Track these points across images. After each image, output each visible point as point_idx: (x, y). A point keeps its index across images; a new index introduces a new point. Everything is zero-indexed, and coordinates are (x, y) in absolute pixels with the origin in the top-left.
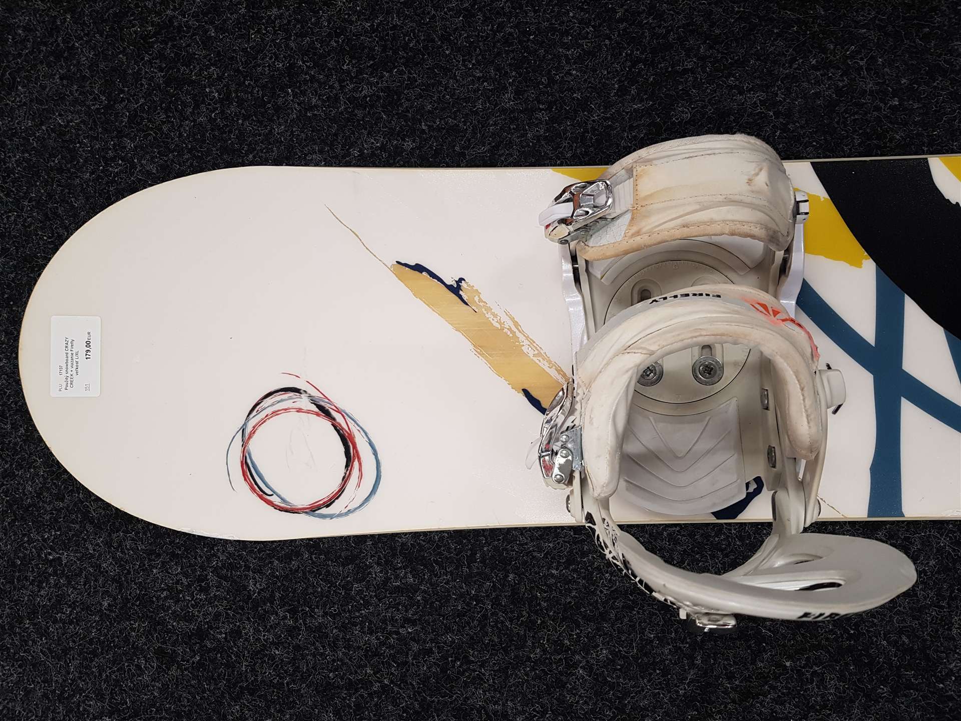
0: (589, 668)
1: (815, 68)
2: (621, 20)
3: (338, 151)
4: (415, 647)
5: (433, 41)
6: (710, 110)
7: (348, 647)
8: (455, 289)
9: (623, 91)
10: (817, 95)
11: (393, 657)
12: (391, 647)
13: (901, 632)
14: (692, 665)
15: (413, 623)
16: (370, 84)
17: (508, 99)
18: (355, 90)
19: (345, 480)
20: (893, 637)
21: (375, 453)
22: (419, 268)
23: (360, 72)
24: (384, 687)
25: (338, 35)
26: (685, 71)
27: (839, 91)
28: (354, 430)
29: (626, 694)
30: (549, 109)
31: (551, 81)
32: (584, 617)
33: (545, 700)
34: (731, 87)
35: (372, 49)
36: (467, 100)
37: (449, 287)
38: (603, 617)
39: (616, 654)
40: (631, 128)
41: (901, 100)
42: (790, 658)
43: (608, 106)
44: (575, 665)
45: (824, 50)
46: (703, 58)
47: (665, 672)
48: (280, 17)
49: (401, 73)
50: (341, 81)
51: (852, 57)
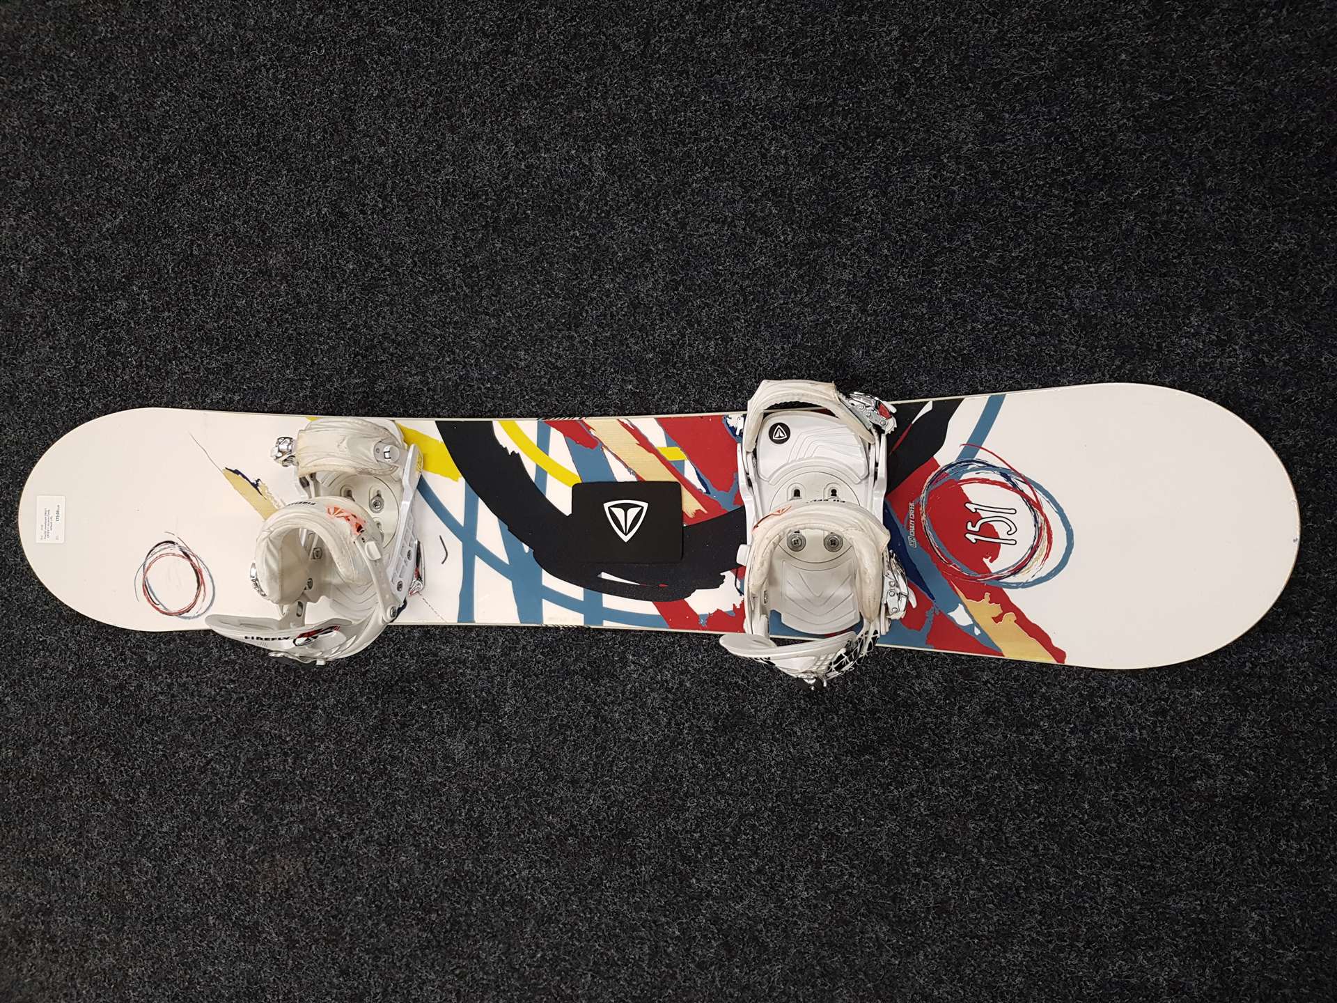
0: (324, 709)
1: (449, 363)
2: (349, 330)
3: (199, 400)
4: (235, 696)
5: (250, 336)
6: (394, 385)
7: (200, 696)
8: (255, 486)
9: (350, 371)
10: (449, 379)
11: (223, 702)
12: (222, 696)
13: (482, 691)
14: (377, 708)
15: (233, 682)
16: (217, 360)
17: (289, 373)
18: (208, 363)
19: (197, 596)
20: (479, 693)
21: (212, 581)
22: (237, 472)
23: (212, 353)
24: (218, 719)
25: (200, 330)
26: (383, 361)
27: (460, 377)
28: (202, 567)
29: (343, 724)
30: (311, 380)
31: (313, 363)
32: (323, 680)
33: (301, 728)
34: (405, 373)
35: (218, 339)
36: (268, 372)
37: (252, 484)
38: (333, 680)
39: (338, 701)
40: (354, 394)
41: (492, 384)
42: (426, 704)
43: (343, 380)
44: (317, 708)
45: (454, 353)
46: (392, 355)
47: (363, 712)
48: (169, 317)
49: (233, 354)
50: (201, 358)
51: (468, 357)
